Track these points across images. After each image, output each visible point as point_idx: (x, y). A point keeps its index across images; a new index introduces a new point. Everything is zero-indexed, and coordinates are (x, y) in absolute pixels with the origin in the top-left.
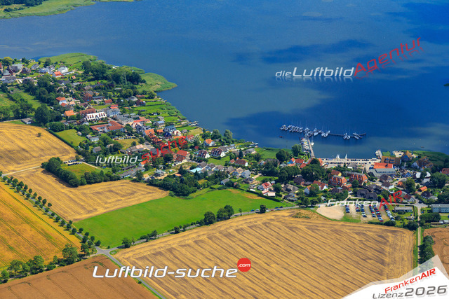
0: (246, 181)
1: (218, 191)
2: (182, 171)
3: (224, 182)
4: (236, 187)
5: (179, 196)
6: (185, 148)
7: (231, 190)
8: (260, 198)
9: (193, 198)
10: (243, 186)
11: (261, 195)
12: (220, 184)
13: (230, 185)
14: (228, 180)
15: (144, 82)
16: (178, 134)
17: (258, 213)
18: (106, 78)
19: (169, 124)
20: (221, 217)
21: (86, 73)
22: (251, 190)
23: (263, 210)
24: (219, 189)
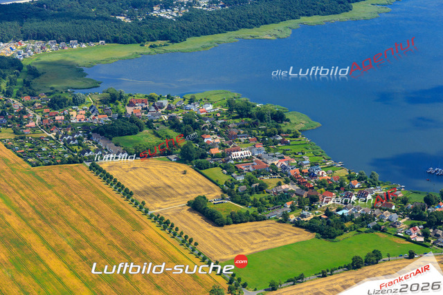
0: (394, 225)
1: (364, 234)
2: (328, 213)
3: (371, 225)
4: (383, 231)
5: (325, 238)
6: (330, 189)
7: (378, 233)
8: (408, 243)
9: (339, 241)
10: (390, 229)
11: (409, 240)
12: (367, 227)
13: (377, 228)
14: (375, 223)
15: (288, 120)
16: (323, 175)
17: (407, 258)
18: (250, 116)
19: (314, 164)
20: (368, 262)
21: (231, 110)
22: (399, 234)
23: (411, 256)
24: (366, 232)
